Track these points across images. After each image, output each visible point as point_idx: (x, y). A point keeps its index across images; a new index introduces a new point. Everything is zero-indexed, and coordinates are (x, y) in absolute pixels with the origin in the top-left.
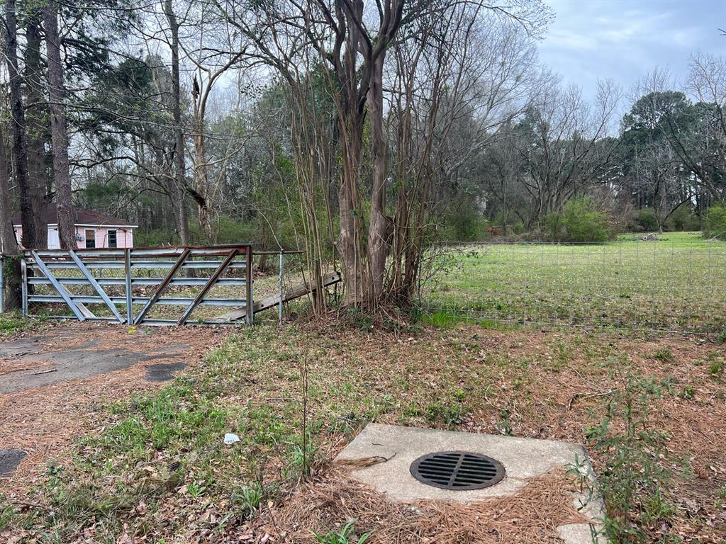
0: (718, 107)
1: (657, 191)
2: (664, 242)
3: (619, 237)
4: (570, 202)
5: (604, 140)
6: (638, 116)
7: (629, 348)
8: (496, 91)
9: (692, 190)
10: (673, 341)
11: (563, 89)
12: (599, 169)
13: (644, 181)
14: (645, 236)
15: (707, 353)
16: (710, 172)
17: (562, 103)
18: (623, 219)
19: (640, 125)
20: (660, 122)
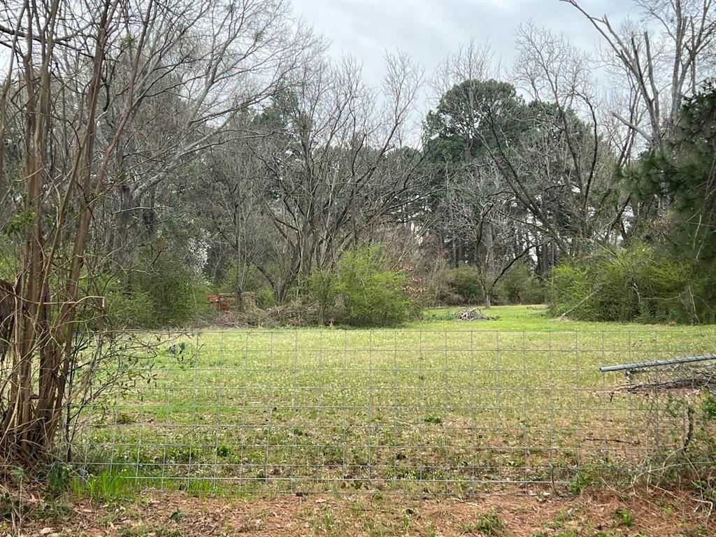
0: (561, 111)
1: (479, 238)
2: (491, 322)
3: (425, 313)
4: (348, 254)
5: (398, 152)
6: (449, 117)
7: (438, 515)
8: (221, 53)
9: (530, 238)
10: (505, 498)
11: (332, 62)
12: (393, 201)
13: (461, 222)
14: (464, 311)
15: (553, 515)
16: (554, 211)
17: (331, 85)
18: (432, 283)
19: (452, 130)
20: (481, 128)
